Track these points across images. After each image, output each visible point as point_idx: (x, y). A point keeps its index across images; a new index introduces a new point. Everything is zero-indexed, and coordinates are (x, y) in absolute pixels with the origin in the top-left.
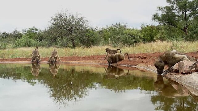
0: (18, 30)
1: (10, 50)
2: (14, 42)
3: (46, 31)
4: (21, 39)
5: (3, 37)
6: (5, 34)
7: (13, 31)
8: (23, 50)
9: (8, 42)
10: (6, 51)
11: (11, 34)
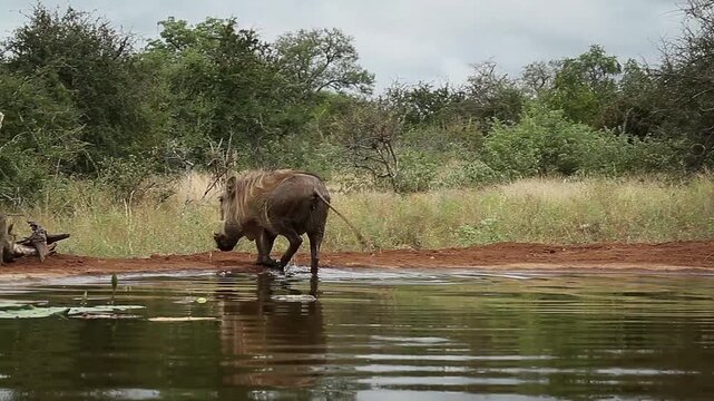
0: (498, 74)
1: (453, 194)
2: (478, 145)
3: (669, 75)
4: (520, 129)
5: (413, 120)
6: (421, 97)
7: (471, 80)
8: (529, 197)
9: (440, 148)
10: (432, 199)
11: (458, 99)
